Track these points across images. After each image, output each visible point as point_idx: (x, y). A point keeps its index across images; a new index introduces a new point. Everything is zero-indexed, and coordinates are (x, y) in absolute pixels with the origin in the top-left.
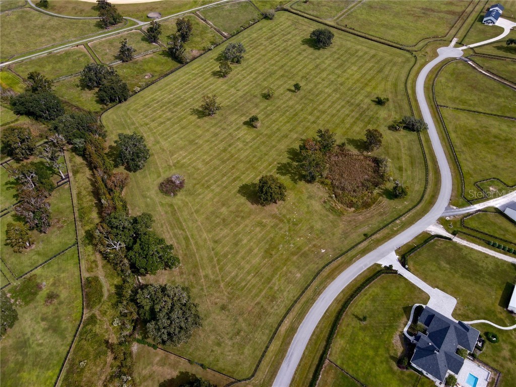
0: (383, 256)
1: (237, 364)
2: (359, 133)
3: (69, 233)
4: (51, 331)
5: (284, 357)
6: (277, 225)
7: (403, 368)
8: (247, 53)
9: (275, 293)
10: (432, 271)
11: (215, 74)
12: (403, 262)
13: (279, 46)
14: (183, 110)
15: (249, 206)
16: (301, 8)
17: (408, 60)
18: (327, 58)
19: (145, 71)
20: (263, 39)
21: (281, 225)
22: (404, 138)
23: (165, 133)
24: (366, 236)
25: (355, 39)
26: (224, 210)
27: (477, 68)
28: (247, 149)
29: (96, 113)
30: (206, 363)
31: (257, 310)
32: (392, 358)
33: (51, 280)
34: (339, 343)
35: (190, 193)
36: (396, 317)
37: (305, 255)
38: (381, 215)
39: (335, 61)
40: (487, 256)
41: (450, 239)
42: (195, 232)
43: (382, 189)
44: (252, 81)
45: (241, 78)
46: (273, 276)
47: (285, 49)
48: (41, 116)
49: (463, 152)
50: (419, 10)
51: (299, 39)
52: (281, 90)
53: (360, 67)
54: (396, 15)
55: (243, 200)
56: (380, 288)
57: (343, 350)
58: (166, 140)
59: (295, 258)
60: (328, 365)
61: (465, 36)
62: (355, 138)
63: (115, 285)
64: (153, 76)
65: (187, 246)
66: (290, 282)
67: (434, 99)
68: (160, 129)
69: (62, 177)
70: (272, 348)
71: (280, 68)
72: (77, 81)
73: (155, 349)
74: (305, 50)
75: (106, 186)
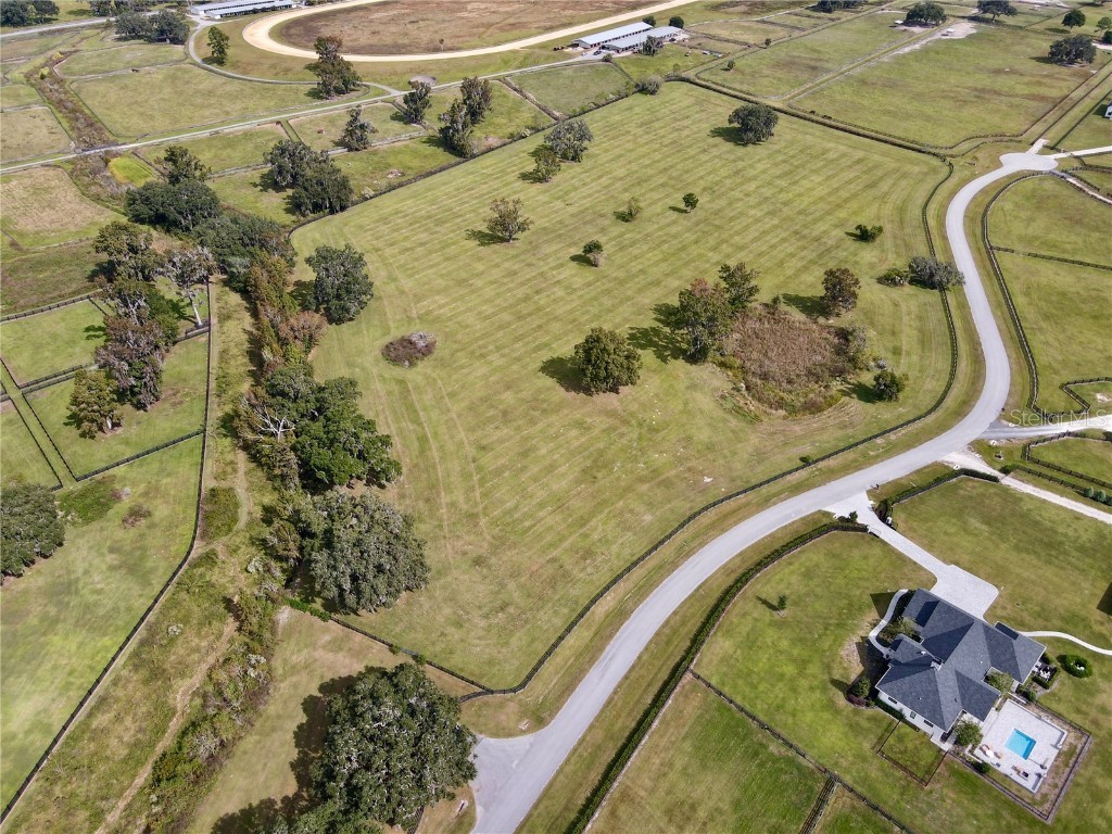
0: (839, 498)
1: (491, 663)
2: (812, 286)
4: (123, 571)
5: (596, 660)
6: (615, 429)
7: (859, 703)
8: (597, 145)
9: (594, 544)
10: (946, 533)
11: (524, 177)
12: (883, 512)
13: (663, 137)
14: (453, 231)
15: (557, 392)
16: (718, 79)
17: (934, 170)
18: (759, 161)
19: (388, 166)
20: (632, 124)
21: (624, 429)
22: (910, 298)
23: (410, 266)
24: (806, 462)
25: (824, 131)
26: (509, 397)
27: (1086, 190)
28: (572, 301)
29: (284, 227)
30: (427, 654)
31: (550, 570)
32: (837, 684)
33: (142, 487)
34: (719, 646)
35: (442, 363)
36: (854, 609)
37: (667, 484)
38: (843, 426)
39: (776, 165)
40: (1078, 517)
41: (995, 479)
42: (442, 429)
43: (849, 383)
44: (599, 191)
45: (577, 184)
46: (592, 514)
47: (675, 142)
48: (176, 224)
49: (1040, 329)
50: (967, 91)
51: (707, 127)
52: (658, 208)
53: (828, 178)
54: (918, 96)
55: (550, 382)
56: (825, 555)
57: (724, 660)
58: (411, 276)
59: (644, 487)
60: (689, 682)
61: (1064, 137)
62: (802, 295)
63: (263, 506)
64: (403, 174)
65: (422, 452)
66: (629, 529)
67: (984, 236)
68: (402, 259)
69: (196, 324)
70: (570, 640)
71: (661, 172)
72: (256, 176)
73: (324, 620)
74: (716, 146)
75: (277, 334)
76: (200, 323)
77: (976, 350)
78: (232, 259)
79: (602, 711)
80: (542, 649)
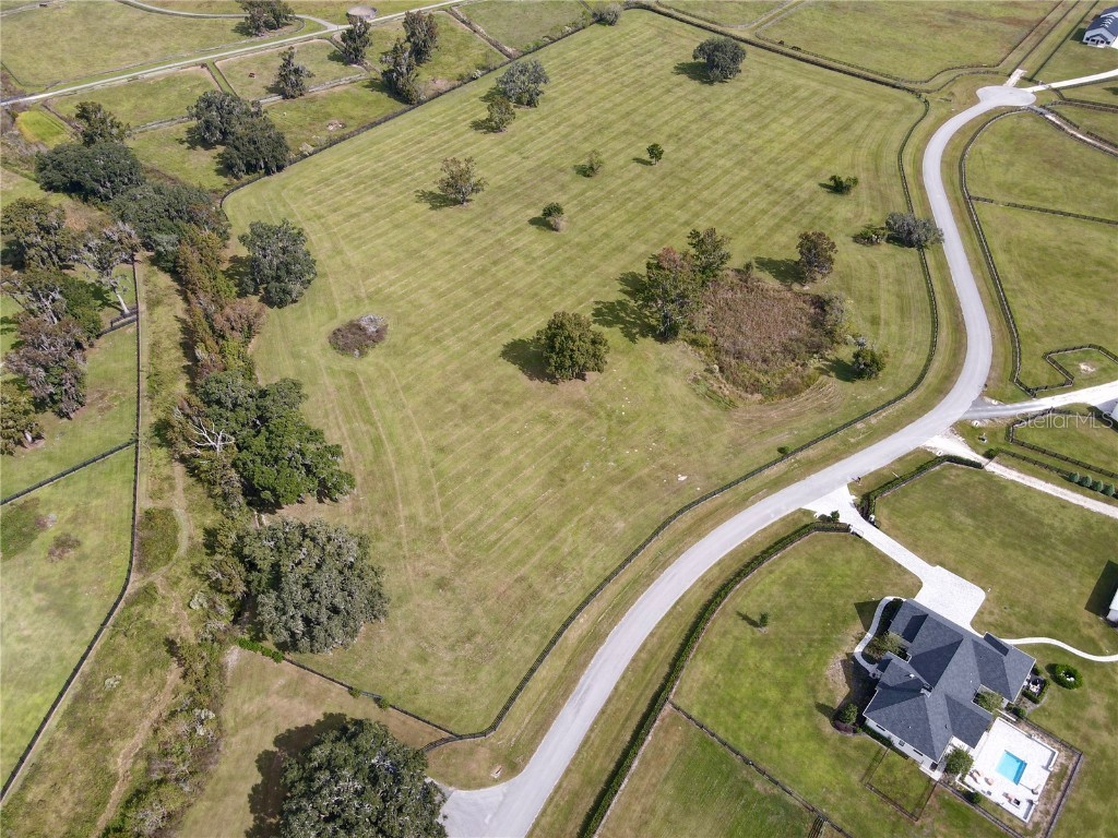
0: (819, 493)
1: (458, 703)
2: (786, 247)
3: (121, 420)
4: (52, 613)
5: (571, 692)
6: (582, 422)
7: (846, 730)
8: (552, 87)
9: (563, 559)
10: (930, 530)
11: (477, 126)
12: (865, 509)
13: (624, 75)
14: (401, 193)
16: (681, 6)
17: (909, 109)
18: (727, 101)
19: (328, 116)
20: (591, 61)
21: (592, 423)
22: (887, 255)
23: (357, 235)
24: (784, 453)
25: (793, 65)
26: (468, 388)
27: (1066, 128)
28: (532, 271)
29: (215, 192)
30: (389, 697)
31: (518, 592)
32: (822, 708)
33: (69, 512)
34: (698, 670)
35: (395, 351)
36: (837, 622)
37: (640, 484)
38: (822, 410)
39: (745, 106)
40: (1064, 505)
41: (978, 466)
42: (398, 430)
43: (827, 360)
44: (557, 142)
45: (533, 133)
46: (561, 524)
47: (636, 81)
48: (94, 192)
49: (1022, 291)
50: (941, 14)
51: (669, 64)
52: (621, 160)
53: (799, 121)
54: (891, 22)
55: (512, 369)
56: (807, 560)
57: (706, 686)
58: (358, 247)
59: (616, 489)
60: (670, 715)
61: (1042, 66)
62: (776, 258)
63: (205, 529)
64: (344, 126)
65: (377, 456)
66: (599, 538)
67: (962, 185)
68: (347, 227)
69: (122, 311)
70: (543, 672)
71: (623, 117)
72: (181, 130)
73: (277, 661)
74: (680, 85)
75: (212, 327)
76: (127, 311)
77: (957, 316)
78: (158, 237)
79: (579, 752)
80: (513, 684)
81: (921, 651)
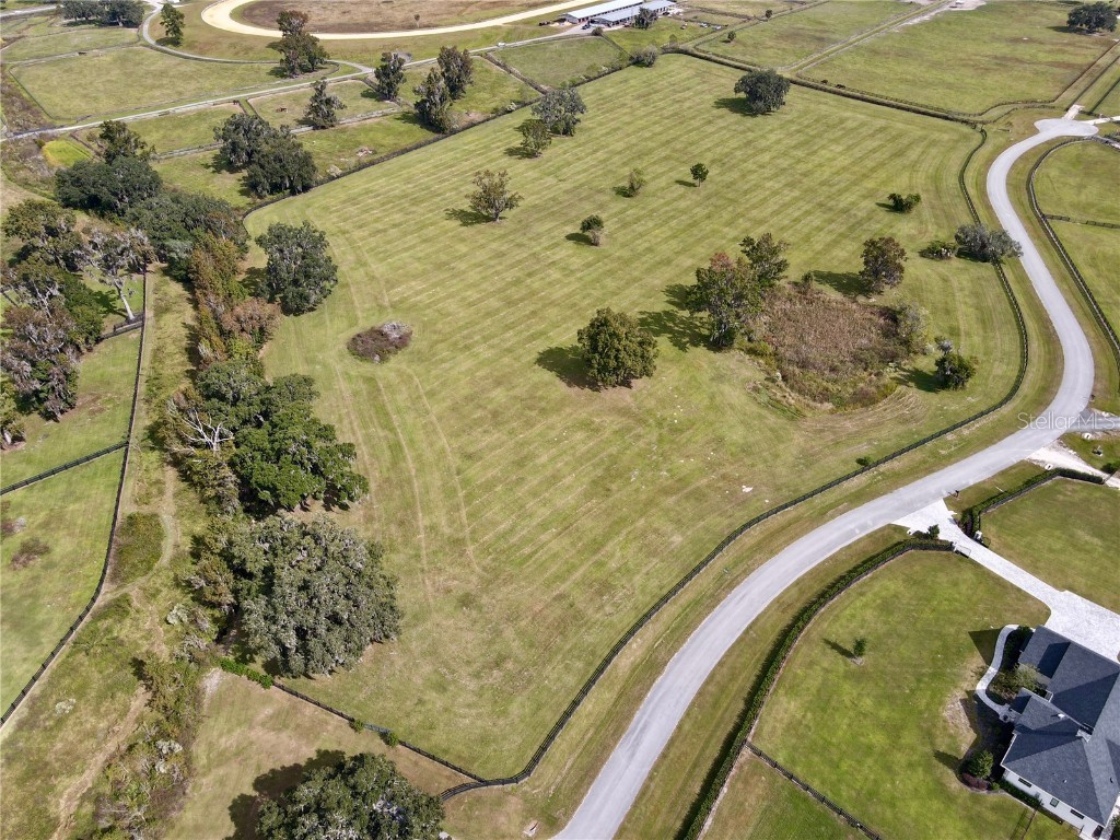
0: (910, 508)
1: (484, 740)
3: (113, 423)
4: (6, 627)
5: (623, 732)
6: (629, 430)
7: (979, 786)
8: (591, 118)
9: (611, 574)
10: (1051, 550)
11: (511, 152)
12: (969, 525)
13: (663, 109)
14: (431, 211)
15: (558, 388)
16: (719, 51)
17: (966, 137)
18: (771, 131)
19: (359, 143)
20: (628, 97)
21: (640, 430)
22: (960, 272)
23: (382, 249)
24: (864, 464)
25: (837, 100)
26: (499, 395)
28: (569, 283)
29: (237, 209)
30: (399, 731)
31: (557, 611)
32: (944, 758)
33: (42, 516)
34: (781, 709)
35: (420, 357)
36: (951, 654)
37: (698, 496)
38: (904, 420)
39: (790, 135)
41: (1099, 481)
42: (420, 436)
43: (904, 370)
44: (595, 166)
45: (570, 159)
46: (607, 537)
47: (676, 114)
48: (111, 207)
50: (986, 59)
51: (710, 98)
52: (663, 182)
53: (849, 148)
54: (935, 65)
55: (549, 376)
56: (904, 581)
57: (793, 727)
58: (383, 260)
59: (671, 500)
60: (748, 762)
61: (1099, 103)
62: (835, 271)
63: (194, 537)
64: (375, 153)
65: (395, 464)
66: (654, 554)
67: (1033, 204)
68: (373, 241)
69: (127, 318)
70: (587, 705)
71: (663, 145)
72: (208, 157)
73: (265, 686)
74: (721, 117)
75: (220, 327)
76: (132, 317)
77: (1048, 328)
78: (171, 243)
79: (635, 805)
80: (551, 719)
81: (1065, 687)
